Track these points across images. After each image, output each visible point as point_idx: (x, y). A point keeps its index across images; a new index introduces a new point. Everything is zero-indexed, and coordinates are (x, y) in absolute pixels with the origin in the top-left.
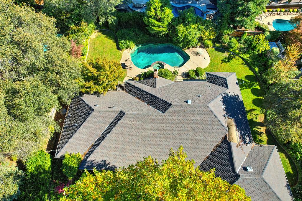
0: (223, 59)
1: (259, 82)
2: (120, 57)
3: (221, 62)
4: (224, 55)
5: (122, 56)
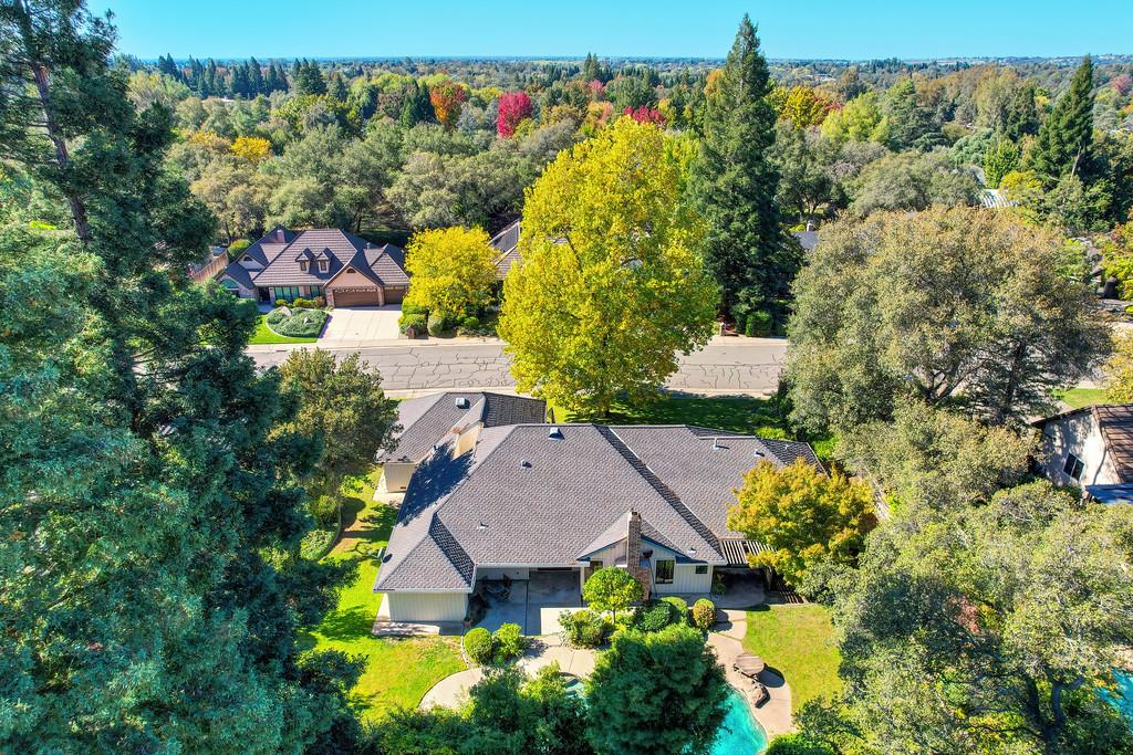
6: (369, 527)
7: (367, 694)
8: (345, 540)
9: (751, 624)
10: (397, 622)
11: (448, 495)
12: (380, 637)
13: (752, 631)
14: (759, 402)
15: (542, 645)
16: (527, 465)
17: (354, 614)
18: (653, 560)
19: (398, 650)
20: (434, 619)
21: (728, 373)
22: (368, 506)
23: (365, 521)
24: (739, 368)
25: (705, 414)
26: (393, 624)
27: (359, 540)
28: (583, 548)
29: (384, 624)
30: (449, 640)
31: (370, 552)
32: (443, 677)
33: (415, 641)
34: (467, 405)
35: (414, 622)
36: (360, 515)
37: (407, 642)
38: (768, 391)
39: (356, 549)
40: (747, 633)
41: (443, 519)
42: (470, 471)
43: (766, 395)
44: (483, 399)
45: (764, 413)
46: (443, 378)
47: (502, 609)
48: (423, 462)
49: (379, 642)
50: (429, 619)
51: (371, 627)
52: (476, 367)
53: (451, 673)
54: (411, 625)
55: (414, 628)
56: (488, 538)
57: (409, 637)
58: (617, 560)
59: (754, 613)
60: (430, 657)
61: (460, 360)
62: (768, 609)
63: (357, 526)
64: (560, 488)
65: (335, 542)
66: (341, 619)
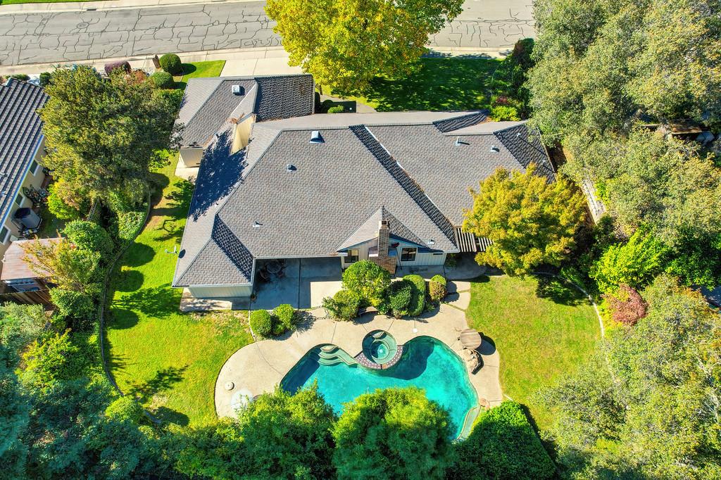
0: (176, 385)
1: (108, 309)
2: (507, 376)
3: (185, 375)
4: (165, 399)
5: (501, 381)
6: (172, 204)
7: (179, 367)
8: (155, 218)
9: (474, 295)
10: (198, 298)
11: (226, 197)
12: (186, 313)
13: (474, 302)
14: (494, 62)
15: (311, 318)
16: (293, 168)
17: (164, 291)
18: (399, 249)
19: (200, 325)
20: (227, 295)
21: (471, 29)
22: (172, 183)
23: (169, 198)
24: (481, 24)
25: (449, 77)
26: (195, 301)
27: (165, 217)
28: (342, 241)
29: (189, 300)
30: (239, 315)
31: (175, 230)
32: (236, 349)
33: (213, 316)
34: (242, 92)
35: (212, 298)
36: (167, 192)
37: (207, 318)
38: (503, 50)
39: (164, 228)
40: (470, 303)
41: (225, 219)
42: (245, 172)
43: (501, 54)
44: (255, 87)
45: (498, 77)
46: (232, 37)
47: (280, 284)
48: (210, 147)
49: (186, 318)
50: (223, 296)
51: (179, 304)
52: (258, 25)
53: (242, 345)
54: (209, 301)
55: (212, 304)
56: (262, 235)
57: (209, 312)
58: (370, 249)
59: (476, 284)
60: (226, 333)
61: (245, 18)
62: (487, 280)
63: (163, 204)
64: (321, 189)
65: (147, 220)
66: (155, 296)
